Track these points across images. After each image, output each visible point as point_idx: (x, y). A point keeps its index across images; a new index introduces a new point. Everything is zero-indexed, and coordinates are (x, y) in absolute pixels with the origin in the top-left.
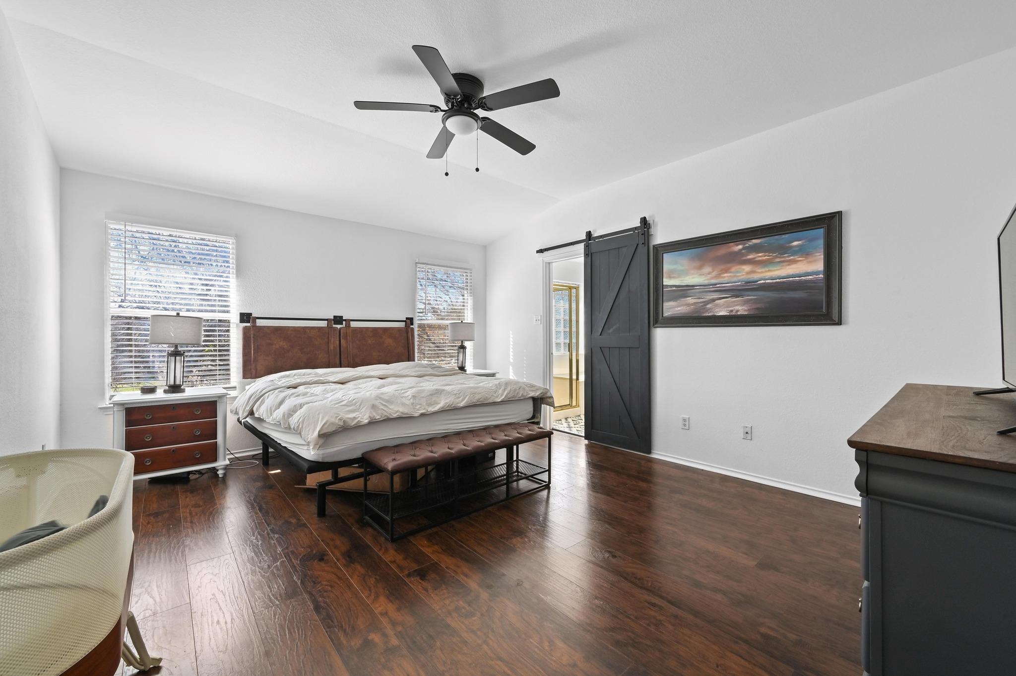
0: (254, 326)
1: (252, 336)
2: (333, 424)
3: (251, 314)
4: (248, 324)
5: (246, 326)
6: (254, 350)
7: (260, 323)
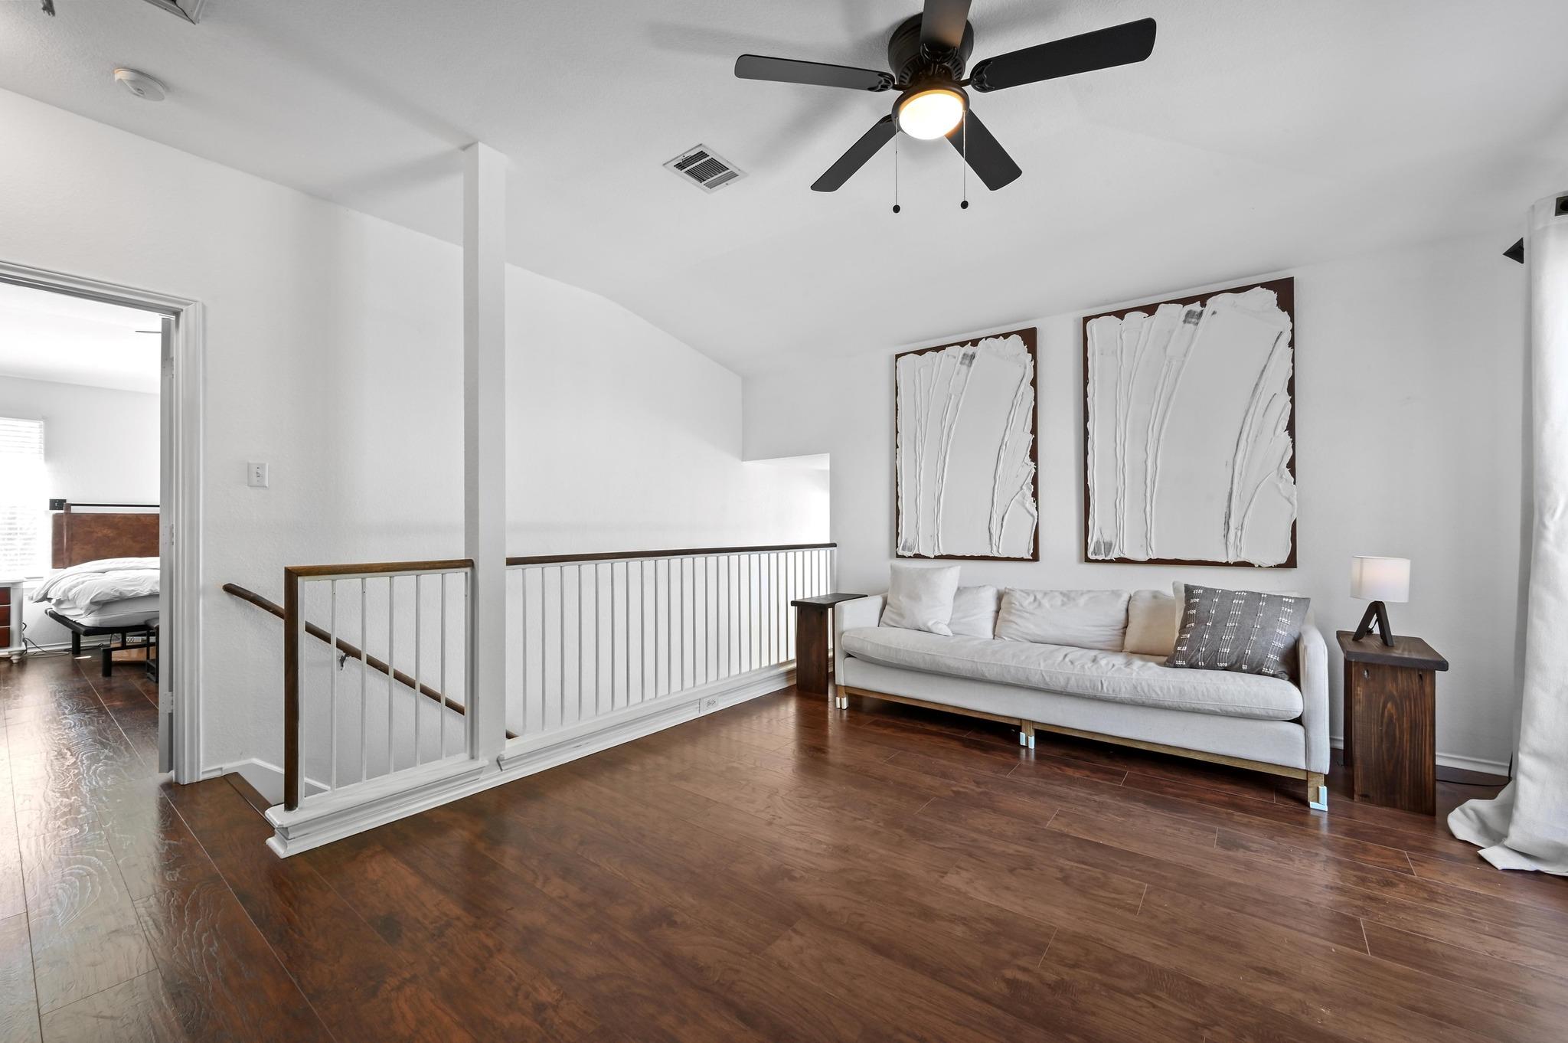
0: (68, 514)
1: (65, 524)
2: (107, 594)
3: (65, 501)
4: (62, 512)
5: (57, 514)
6: (67, 539)
7: (74, 510)
